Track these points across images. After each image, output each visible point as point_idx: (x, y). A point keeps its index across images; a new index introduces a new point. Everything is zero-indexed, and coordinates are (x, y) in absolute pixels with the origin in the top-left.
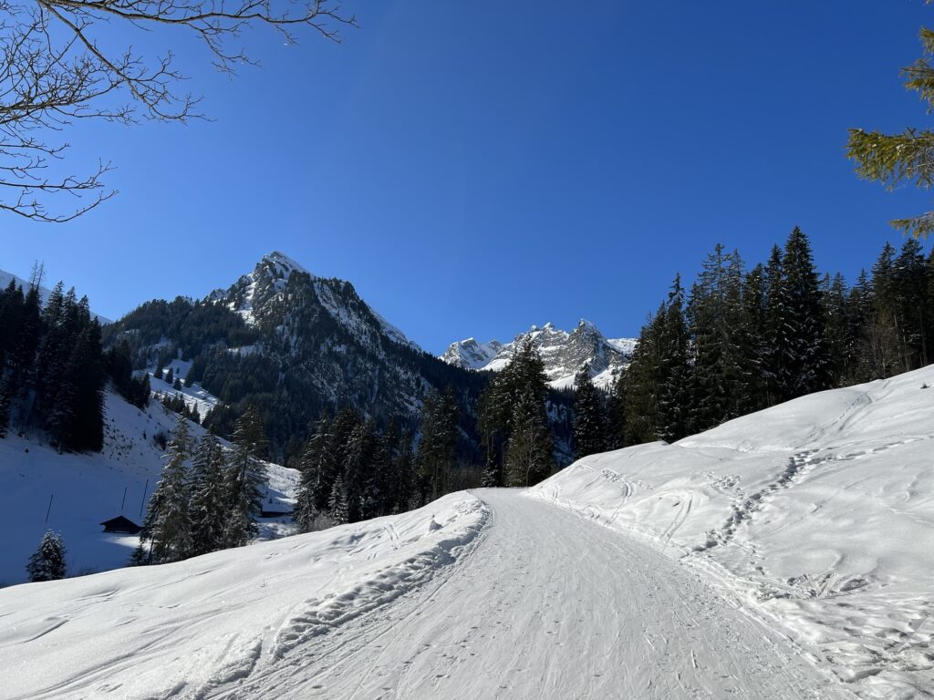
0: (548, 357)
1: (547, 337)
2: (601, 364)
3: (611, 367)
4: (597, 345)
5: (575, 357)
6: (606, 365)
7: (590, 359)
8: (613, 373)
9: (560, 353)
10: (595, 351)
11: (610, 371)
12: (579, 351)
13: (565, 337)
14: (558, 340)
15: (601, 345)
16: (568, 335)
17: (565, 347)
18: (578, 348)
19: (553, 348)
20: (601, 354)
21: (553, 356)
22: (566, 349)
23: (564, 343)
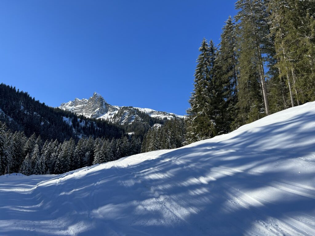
0: (77, 109)
1: (76, 102)
2: (104, 111)
3: (109, 113)
4: (102, 103)
5: (91, 108)
6: (107, 112)
7: (99, 109)
8: (110, 115)
9: (83, 108)
10: (102, 105)
11: (108, 114)
12: (94, 106)
13: (86, 101)
14: (83, 103)
15: (104, 103)
16: (87, 100)
17: (86, 105)
18: (93, 104)
19: (80, 106)
20: (104, 107)
21: (79, 109)
22: (86, 106)
23: (86, 103)
